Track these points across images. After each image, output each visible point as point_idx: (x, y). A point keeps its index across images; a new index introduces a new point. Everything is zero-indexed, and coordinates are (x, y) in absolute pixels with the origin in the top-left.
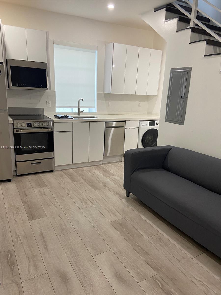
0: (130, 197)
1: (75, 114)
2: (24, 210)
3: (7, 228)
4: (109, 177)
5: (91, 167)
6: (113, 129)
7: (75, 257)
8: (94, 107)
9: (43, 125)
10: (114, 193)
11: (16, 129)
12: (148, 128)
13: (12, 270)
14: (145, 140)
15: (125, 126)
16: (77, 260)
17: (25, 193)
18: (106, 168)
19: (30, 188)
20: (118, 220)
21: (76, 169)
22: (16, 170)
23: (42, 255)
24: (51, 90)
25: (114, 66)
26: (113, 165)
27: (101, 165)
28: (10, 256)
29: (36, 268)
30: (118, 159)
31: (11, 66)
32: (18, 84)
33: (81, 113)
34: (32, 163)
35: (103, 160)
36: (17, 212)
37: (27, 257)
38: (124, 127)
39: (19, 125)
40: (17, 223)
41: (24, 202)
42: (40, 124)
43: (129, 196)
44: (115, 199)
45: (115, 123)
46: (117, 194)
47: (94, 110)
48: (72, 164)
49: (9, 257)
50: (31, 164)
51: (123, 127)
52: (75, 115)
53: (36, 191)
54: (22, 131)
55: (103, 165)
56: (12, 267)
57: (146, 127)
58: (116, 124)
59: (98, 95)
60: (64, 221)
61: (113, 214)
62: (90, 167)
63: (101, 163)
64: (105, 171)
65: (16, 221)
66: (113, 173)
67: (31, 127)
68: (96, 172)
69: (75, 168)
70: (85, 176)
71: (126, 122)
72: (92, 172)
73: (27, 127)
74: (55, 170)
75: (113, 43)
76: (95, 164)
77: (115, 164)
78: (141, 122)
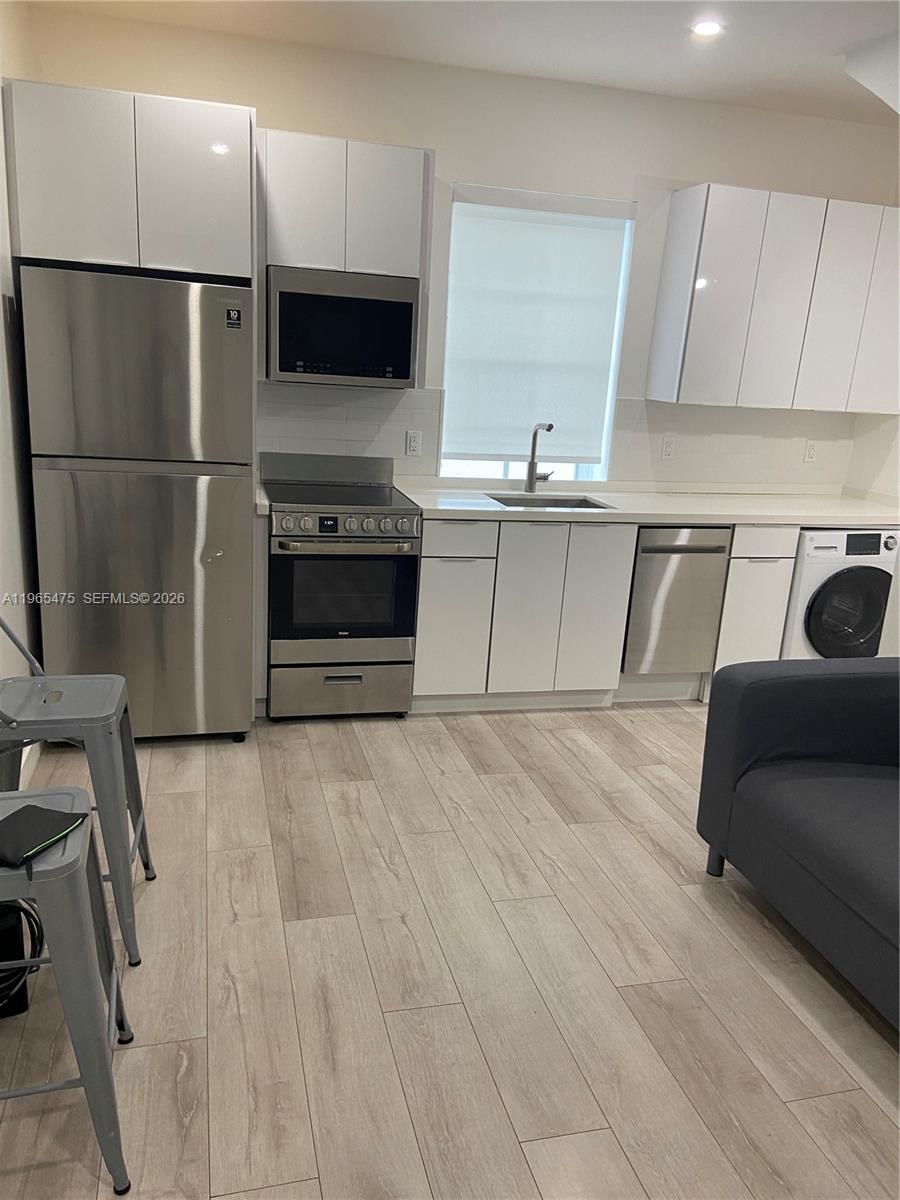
0: (723, 879)
1: (514, 484)
2: (273, 870)
3: (197, 939)
4: (637, 771)
5: (563, 714)
6: (675, 558)
7: (444, 1127)
8: (598, 461)
9: (382, 527)
10: (650, 846)
11: (281, 539)
12: (842, 560)
13: (184, 1133)
14: (825, 617)
15: (727, 550)
16: (450, 1145)
17: (287, 797)
18: (628, 727)
19: (310, 778)
20: (657, 987)
21: (497, 717)
22: (265, 697)
23: (311, 1089)
24: (426, 387)
25: (701, 284)
26: (661, 714)
27: (608, 709)
28: (187, 1068)
29: (278, 1146)
30: (689, 689)
31: (280, 293)
32: (302, 364)
33: (539, 484)
34: (327, 678)
35: (617, 687)
36: (243, 875)
37: (251, 1084)
38: (723, 552)
39: (290, 523)
40: (237, 923)
41: (277, 836)
42: (370, 524)
43: (720, 875)
44: (653, 875)
45: (685, 533)
46: (662, 852)
47: (598, 473)
48: (484, 692)
49: (183, 1070)
50: (323, 679)
51: (719, 550)
52: (513, 489)
53: (331, 792)
54: (298, 548)
55: (615, 712)
56: (187, 1121)
57: (831, 558)
58: (691, 538)
59: (622, 409)
60: (419, 945)
61: (638, 948)
62: (556, 714)
63: (608, 701)
64: (623, 739)
65: (236, 914)
66: (655, 751)
67: (336, 532)
68: (583, 739)
69: (495, 712)
70: (531, 754)
71: (736, 529)
72: (562, 738)
73: (320, 531)
74: (412, 712)
75: (706, 185)
76: (582, 704)
77: (671, 710)
78: (808, 534)
